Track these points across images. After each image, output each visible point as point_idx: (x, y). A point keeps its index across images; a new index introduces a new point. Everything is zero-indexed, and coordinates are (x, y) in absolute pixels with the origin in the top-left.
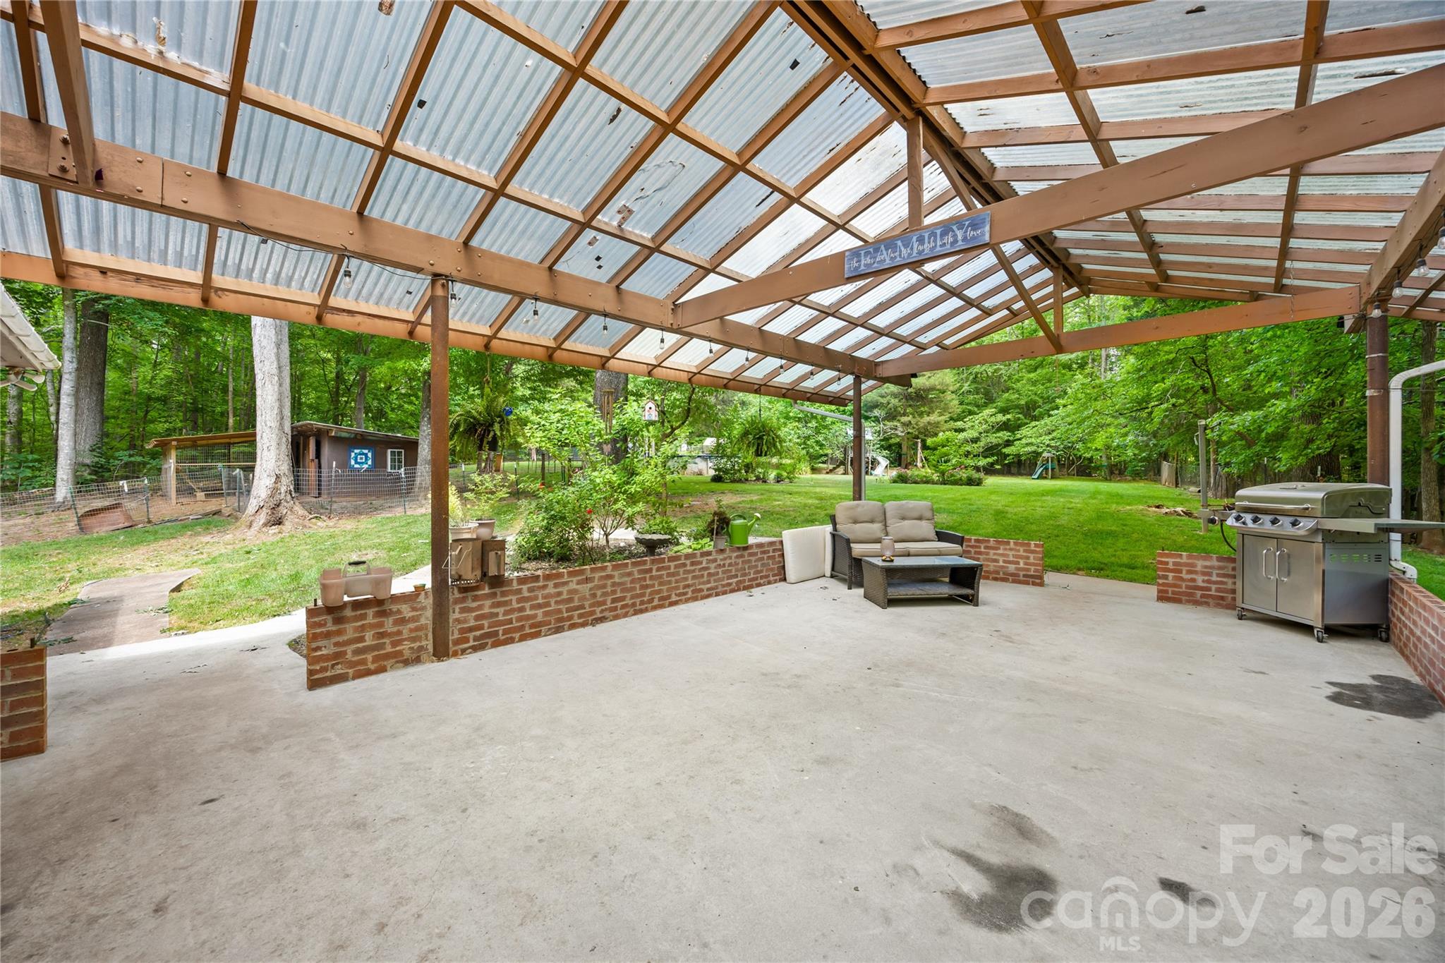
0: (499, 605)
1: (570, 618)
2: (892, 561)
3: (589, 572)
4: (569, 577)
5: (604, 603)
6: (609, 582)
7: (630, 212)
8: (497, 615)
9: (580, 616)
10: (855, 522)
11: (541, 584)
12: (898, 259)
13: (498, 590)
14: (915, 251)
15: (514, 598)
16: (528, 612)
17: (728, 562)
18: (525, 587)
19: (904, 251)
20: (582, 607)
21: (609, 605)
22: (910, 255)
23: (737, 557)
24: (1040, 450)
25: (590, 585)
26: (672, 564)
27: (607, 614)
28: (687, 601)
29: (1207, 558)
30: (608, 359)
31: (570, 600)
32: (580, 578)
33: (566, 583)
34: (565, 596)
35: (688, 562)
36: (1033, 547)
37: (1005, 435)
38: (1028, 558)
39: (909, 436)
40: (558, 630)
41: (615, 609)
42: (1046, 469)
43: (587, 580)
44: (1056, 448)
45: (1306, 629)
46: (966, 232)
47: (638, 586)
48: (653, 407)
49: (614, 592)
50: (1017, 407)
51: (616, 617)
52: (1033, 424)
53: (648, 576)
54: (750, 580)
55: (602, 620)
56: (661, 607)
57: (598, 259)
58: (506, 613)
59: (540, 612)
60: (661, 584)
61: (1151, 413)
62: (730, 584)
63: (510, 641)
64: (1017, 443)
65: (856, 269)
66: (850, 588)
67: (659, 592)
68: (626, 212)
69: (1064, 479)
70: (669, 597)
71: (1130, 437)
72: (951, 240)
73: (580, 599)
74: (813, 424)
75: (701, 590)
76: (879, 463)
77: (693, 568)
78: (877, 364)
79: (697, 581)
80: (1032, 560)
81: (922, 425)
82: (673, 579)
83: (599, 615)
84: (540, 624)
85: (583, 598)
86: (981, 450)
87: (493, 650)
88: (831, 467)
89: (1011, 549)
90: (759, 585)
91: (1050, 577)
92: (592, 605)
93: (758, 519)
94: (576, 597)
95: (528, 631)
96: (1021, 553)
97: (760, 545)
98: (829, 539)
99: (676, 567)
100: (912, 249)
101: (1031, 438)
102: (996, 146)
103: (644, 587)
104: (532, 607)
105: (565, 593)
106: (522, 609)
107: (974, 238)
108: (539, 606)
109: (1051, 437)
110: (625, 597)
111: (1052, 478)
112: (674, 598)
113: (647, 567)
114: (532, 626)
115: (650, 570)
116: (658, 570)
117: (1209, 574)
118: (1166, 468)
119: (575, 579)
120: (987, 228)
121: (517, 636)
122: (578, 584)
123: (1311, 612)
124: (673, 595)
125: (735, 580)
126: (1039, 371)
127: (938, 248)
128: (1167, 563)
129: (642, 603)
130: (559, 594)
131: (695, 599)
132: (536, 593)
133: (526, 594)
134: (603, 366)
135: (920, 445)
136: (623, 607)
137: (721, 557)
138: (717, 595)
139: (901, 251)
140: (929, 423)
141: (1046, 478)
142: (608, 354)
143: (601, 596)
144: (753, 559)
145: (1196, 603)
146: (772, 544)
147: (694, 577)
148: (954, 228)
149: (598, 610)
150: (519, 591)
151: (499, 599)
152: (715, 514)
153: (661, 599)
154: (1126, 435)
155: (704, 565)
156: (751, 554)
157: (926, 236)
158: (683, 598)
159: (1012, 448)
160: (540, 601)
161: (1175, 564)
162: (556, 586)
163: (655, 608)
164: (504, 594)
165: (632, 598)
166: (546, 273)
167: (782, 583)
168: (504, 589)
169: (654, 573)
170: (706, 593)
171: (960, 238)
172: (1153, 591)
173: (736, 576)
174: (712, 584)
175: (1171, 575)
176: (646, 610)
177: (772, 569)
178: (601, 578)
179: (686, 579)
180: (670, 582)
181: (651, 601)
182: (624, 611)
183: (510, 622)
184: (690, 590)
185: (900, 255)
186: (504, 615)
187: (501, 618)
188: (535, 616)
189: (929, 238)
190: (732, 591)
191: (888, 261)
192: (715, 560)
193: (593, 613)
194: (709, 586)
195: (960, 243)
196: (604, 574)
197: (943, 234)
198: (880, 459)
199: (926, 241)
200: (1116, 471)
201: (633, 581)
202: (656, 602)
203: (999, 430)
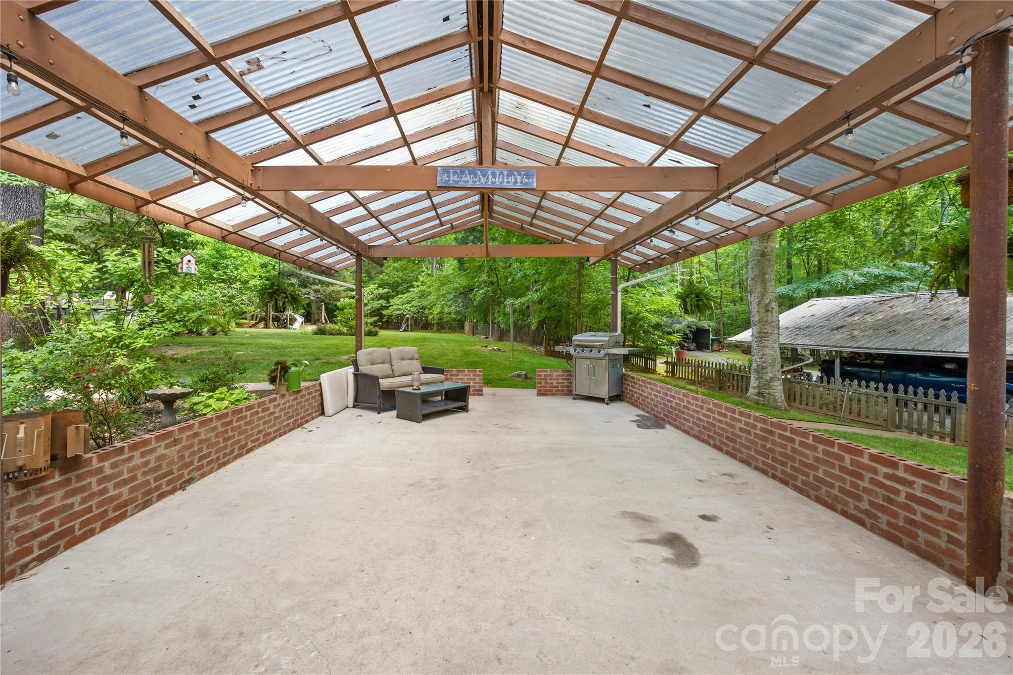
0: (74, 493)
1: (158, 487)
2: (419, 389)
3: (177, 433)
4: (157, 442)
5: (191, 463)
6: (196, 440)
7: (260, 67)
8: (72, 506)
9: (168, 483)
10: (373, 364)
11: (126, 456)
12: (478, 183)
13: (72, 475)
14: (490, 181)
15: (94, 480)
16: (112, 493)
17: (288, 404)
18: (107, 464)
19: (482, 179)
20: (170, 472)
21: (196, 464)
22: (486, 183)
23: (294, 400)
24: (405, 313)
25: (178, 447)
26: (248, 413)
27: (194, 474)
28: (260, 446)
29: (557, 371)
30: (147, 202)
31: (159, 467)
32: (168, 441)
33: (154, 450)
34: (152, 465)
35: (260, 409)
36: (478, 373)
37: (383, 302)
38: (475, 379)
39: (318, 300)
40: (146, 505)
41: (202, 467)
42: (408, 325)
43: (176, 442)
44: (413, 312)
45: (601, 400)
46: (522, 178)
47: (221, 439)
48: (193, 261)
49: (200, 450)
50: (388, 284)
51: (203, 476)
52: (400, 296)
53: (229, 428)
54: (302, 418)
55: (190, 481)
56: (240, 455)
57: (197, 98)
58: (84, 501)
59: (125, 490)
60: (240, 434)
61: (475, 295)
62: (288, 425)
63: (92, 533)
64: (391, 308)
65: (446, 182)
66: (379, 413)
67: (239, 441)
68: (258, 65)
69: (417, 331)
70: (246, 445)
71: (453, 308)
72: (513, 180)
73: (168, 465)
74: (238, 285)
75: (270, 434)
76: (296, 320)
77: (264, 414)
78: (370, 247)
79: (266, 426)
80: (477, 381)
81: (328, 292)
82: (249, 427)
83: (187, 477)
84: (126, 504)
85: (172, 463)
86: (369, 312)
87: (68, 552)
88: (253, 322)
89: (466, 375)
90: (307, 421)
91: (486, 390)
92: (180, 469)
93: (306, 365)
94: (164, 463)
95: (111, 515)
96: (472, 377)
97: (308, 388)
98: (351, 378)
99: (252, 415)
100: (488, 179)
101: (398, 305)
102: (515, 129)
103: (226, 439)
104: (116, 486)
105: (153, 461)
106: (104, 491)
107: (527, 183)
108: (125, 482)
109: (410, 305)
110: (211, 452)
111: (411, 331)
112: (250, 445)
113: (229, 419)
114: (115, 509)
115: (231, 422)
116: (238, 420)
117: (558, 379)
118: (467, 325)
119: (163, 444)
120: (535, 180)
121: (98, 525)
122: (166, 448)
123: (603, 392)
124: (249, 443)
125: (292, 420)
126: (399, 262)
127: (505, 184)
128: (541, 375)
129: (225, 455)
130: (147, 463)
131: (265, 443)
132: (121, 468)
133: (108, 472)
134: (137, 209)
135: (323, 307)
136: (209, 463)
137: (283, 401)
138: (281, 435)
139: (480, 178)
140: (333, 291)
141: (407, 331)
142: (149, 198)
143: (189, 457)
144: (303, 400)
145: (554, 395)
146: (314, 386)
147: (265, 423)
148: (515, 173)
149: (186, 472)
150: (100, 470)
151: (75, 485)
152: (277, 363)
153: (241, 448)
154: (450, 306)
155: (271, 410)
156: (302, 397)
157: (498, 173)
158: (257, 443)
159: (388, 311)
160: (126, 476)
161: (545, 375)
162: (143, 455)
163: (235, 458)
164: (80, 478)
165: (217, 452)
166: (136, 93)
167: (321, 418)
168: (81, 471)
169: (235, 424)
170: (273, 435)
171: (519, 181)
172: (535, 391)
173: (292, 417)
174: (277, 427)
175: (543, 381)
176: (228, 462)
177: (314, 407)
178: (189, 437)
179: (258, 425)
180: (246, 431)
181: (232, 451)
182: (209, 467)
183: (89, 510)
184: (261, 435)
185: (480, 181)
186: (81, 504)
187: (77, 508)
188: (120, 495)
189: (499, 175)
190: (291, 430)
191: (470, 183)
192: (279, 405)
193: (182, 476)
194: (275, 429)
195: (519, 184)
196: (191, 433)
197: (509, 175)
198: (297, 316)
199: (497, 176)
200: (442, 326)
201: (217, 436)
202: (236, 452)
203: (380, 298)
